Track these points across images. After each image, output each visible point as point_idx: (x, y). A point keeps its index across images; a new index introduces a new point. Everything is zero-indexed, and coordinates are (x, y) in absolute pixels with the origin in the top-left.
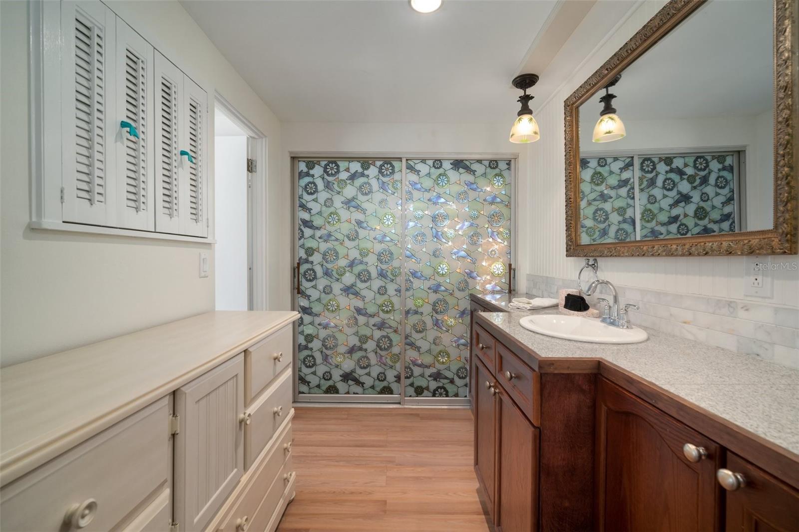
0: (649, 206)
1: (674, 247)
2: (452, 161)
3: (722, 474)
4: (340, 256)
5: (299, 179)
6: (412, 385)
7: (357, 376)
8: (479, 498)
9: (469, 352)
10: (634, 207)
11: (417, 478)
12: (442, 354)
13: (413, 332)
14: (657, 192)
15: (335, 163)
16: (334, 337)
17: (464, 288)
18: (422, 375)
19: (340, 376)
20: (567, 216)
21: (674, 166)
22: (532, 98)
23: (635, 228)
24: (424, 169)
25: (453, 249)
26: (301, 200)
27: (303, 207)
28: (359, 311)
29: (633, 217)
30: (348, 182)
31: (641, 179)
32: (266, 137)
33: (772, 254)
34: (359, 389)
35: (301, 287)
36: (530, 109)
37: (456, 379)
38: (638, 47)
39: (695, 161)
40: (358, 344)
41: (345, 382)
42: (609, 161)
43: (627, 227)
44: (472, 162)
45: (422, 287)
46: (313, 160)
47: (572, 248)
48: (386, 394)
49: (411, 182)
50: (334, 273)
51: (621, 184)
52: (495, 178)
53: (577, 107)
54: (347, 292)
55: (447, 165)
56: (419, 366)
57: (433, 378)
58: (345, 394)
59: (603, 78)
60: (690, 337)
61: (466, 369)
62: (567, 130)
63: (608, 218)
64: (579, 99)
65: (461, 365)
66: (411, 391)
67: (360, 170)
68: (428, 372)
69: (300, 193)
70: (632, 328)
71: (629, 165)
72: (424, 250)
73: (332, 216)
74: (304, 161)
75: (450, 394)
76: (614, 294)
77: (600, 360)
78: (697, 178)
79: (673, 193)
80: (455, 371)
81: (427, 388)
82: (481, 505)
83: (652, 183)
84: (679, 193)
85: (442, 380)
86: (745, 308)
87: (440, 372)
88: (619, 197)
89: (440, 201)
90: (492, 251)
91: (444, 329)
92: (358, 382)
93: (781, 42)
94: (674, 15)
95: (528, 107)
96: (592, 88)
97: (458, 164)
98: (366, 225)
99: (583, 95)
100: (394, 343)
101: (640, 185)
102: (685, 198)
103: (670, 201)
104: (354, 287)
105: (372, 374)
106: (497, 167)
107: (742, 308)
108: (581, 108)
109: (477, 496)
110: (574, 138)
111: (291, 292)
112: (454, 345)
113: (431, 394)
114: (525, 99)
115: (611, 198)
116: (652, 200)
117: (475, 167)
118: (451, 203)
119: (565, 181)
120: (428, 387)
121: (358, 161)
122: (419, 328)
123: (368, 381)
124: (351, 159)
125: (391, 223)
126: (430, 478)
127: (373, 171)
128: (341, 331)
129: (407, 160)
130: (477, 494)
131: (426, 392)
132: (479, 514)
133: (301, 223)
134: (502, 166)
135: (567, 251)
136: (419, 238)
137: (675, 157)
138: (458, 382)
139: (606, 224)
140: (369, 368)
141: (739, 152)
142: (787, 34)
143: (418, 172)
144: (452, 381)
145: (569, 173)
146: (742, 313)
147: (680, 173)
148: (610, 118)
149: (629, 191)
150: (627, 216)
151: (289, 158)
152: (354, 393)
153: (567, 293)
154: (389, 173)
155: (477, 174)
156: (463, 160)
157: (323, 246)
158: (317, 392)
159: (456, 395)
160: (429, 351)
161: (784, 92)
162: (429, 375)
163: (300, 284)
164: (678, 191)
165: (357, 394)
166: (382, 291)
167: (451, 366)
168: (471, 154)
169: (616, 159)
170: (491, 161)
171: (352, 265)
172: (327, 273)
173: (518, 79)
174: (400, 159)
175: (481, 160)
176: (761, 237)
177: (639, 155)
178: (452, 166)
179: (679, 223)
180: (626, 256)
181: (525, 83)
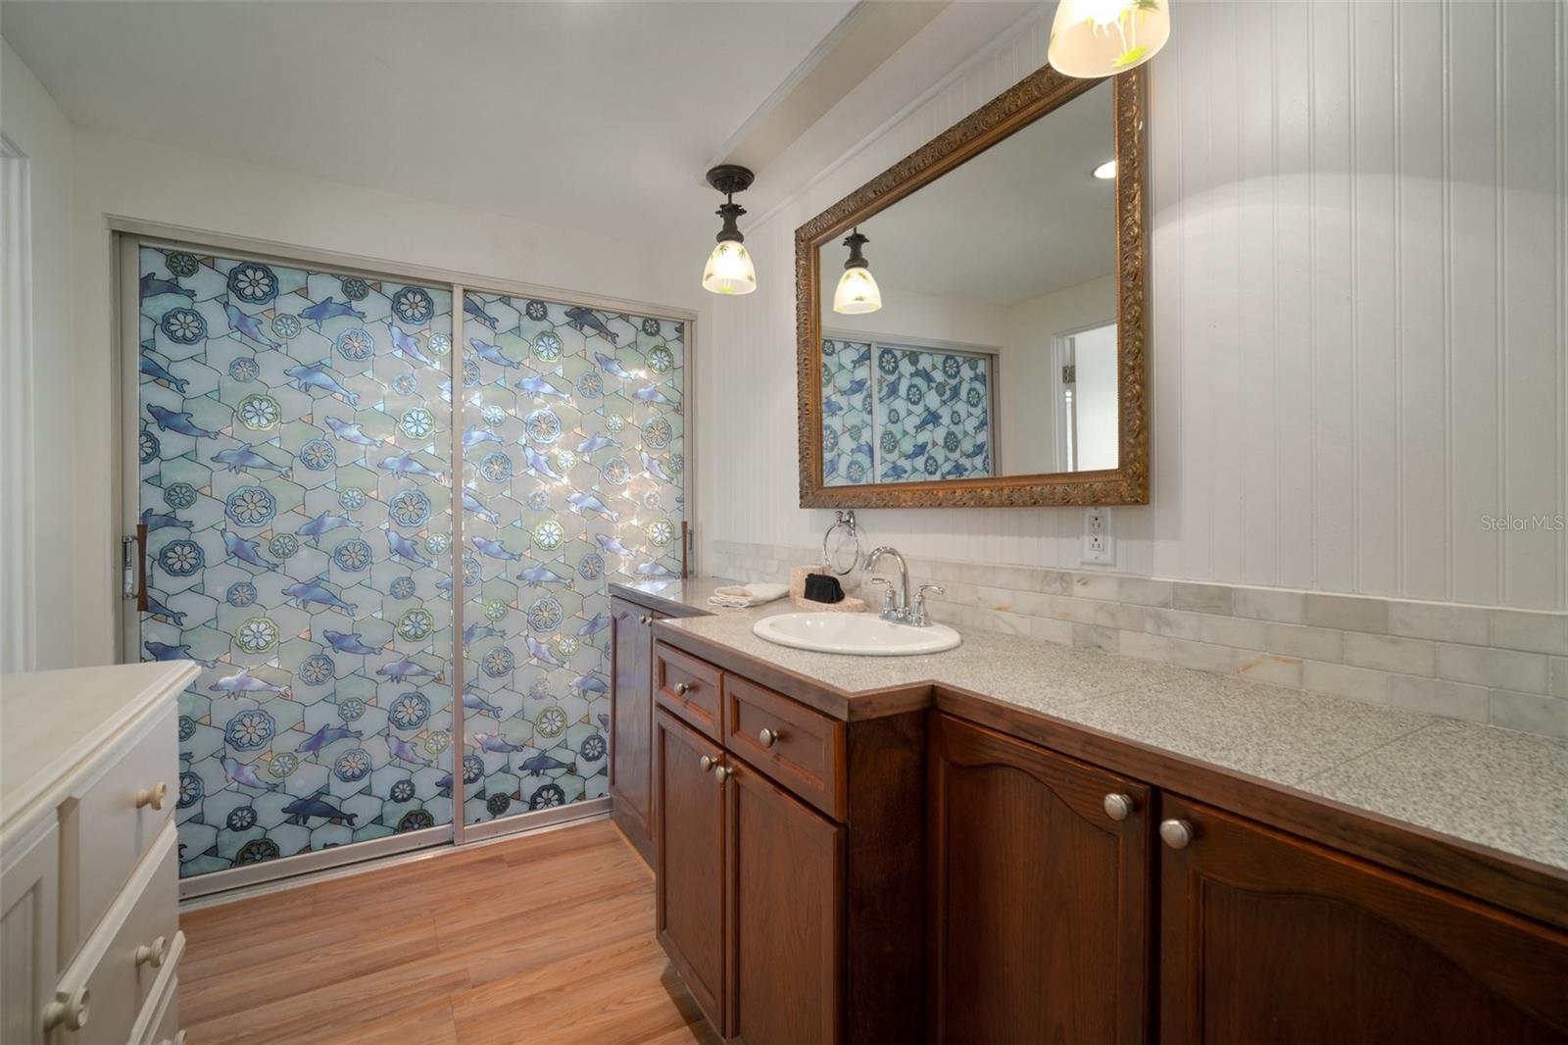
0: (891, 427)
1: (987, 492)
2: (568, 309)
3: (1168, 828)
4: (281, 506)
5: (142, 297)
6: (480, 795)
7: (332, 801)
8: (670, 993)
9: (609, 703)
10: (872, 426)
11: (530, 1000)
12: (549, 715)
13: (483, 676)
14: (900, 405)
15: (263, 271)
16: (263, 714)
17: (595, 573)
18: (505, 770)
19: (284, 811)
20: (801, 436)
21: (920, 366)
22: (743, 212)
23: (872, 461)
24: (507, 317)
25: (571, 492)
26: (148, 353)
27: (155, 372)
28: (337, 641)
29: (870, 443)
30: (304, 322)
31: (880, 382)
32: (21, 154)
33: (1121, 504)
34: (340, 833)
35: (151, 593)
36: (739, 233)
37: (581, 763)
38: (926, 168)
39: (945, 362)
40: (336, 722)
41: (297, 823)
42: (839, 346)
43: (863, 459)
44: (610, 316)
45: (503, 576)
46: (192, 251)
47: (810, 491)
48: (414, 829)
49: (474, 342)
50: (263, 551)
51: (855, 386)
52: (655, 353)
53: (817, 248)
54: (301, 598)
55: (557, 315)
56: (498, 749)
57: (529, 771)
58: (299, 853)
59: (866, 205)
60: (1009, 631)
61: (602, 740)
62: (800, 282)
63: (837, 443)
64: (822, 233)
65: (590, 731)
66: (480, 808)
67: (340, 298)
68: (518, 759)
69: (147, 334)
70: (931, 625)
71: (865, 357)
72: (507, 493)
73: (256, 403)
74: (161, 251)
75: (567, 798)
76: (902, 570)
77: (936, 684)
78: (947, 388)
79: (919, 409)
80: (578, 748)
81: (517, 796)
82: (678, 1007)
83: (893, 390)
84: (927, 409)
85: (549, 772)
86: (1083, 581)
87: (547, 754)
88: (852, 408)
89: (542, 390)
90: (649, 498)
91: (553, 661)
92: (335, 816)
93: (1128, 211)
94: (983, 132)
95: (735, 227)
96: (847, 217)
97: (581, 316)
98: (357, 433)
99: (829, 227)
100: (435, 707)
101: (879, 392)
102: (933, 418)
103: (916, 421)
104: (323, 584)
105: (376, 791)
106: (657, 333)
107: (1079, 581)
108: (822, 248)
109: (665, 992)
110: (813, 298)
111: (115, 607)
112: (575, 693)
113: (526, 807)
114: (731, 212)
115: (841, 409)
116: (894, 418)
117: (615, 326)
118: (567, 396)
119: (798, 373)
120: (519, 792)
121: (332, 275)
122: (499, 663)
123: (364, 809)
124: (312, 267)
125: (425, 431)
126: (560, 989)
127: (374, 305)
128: (284, 696)
129: (465, 291)
130: (663, 989)
131: (513, 804)
132: (676, 1027)
133: (149, 417)
134: (668, 331)
135: (801, 497)
136: (496, 467)
137: (921, 353)
138: (585, 768)
139: (835, 453)
140: (367, 777)
141: (992, 356)
142: (1136, 202)
143: (492, 322)
144: (572, 770)
145: (805, 359)
146: (1079, 590)
147: (929, 379)
148: (861, 274)
149: (865, 400)
150: (863, 441)
151: (107, 234)
152: (326, 846)
153: (809, 572)
154: (418, 315)
155: (621, 341)
156: (592, 310)
157: (228, 483)
158: (208, 869)
159: (581, 796)
160: (520, 715)
161: (1134, 280)
162: (521, 765)
163: (148, 583)
164: (925, 405)
165: (335, 845)
166: (402, 589)
167: (569, 739)
168: (608, 299)
169: (847, 345)
170: (646, 320)
171: (315, 529)
172: (240, 552)
173: (718, 171)
174: (449, 288)
175: (629, 315)
176: (1106, 479)
177: (878, 343)
178: (568, 319)
179: (926, 455)
180: (910, 507)
181: (733, 182)
